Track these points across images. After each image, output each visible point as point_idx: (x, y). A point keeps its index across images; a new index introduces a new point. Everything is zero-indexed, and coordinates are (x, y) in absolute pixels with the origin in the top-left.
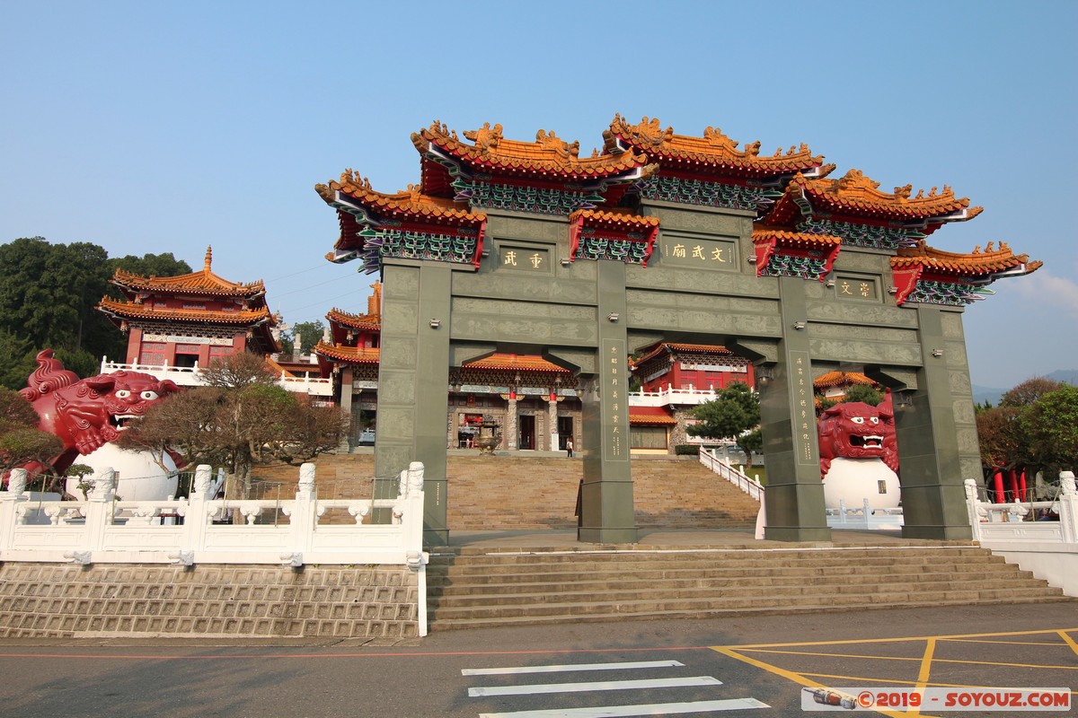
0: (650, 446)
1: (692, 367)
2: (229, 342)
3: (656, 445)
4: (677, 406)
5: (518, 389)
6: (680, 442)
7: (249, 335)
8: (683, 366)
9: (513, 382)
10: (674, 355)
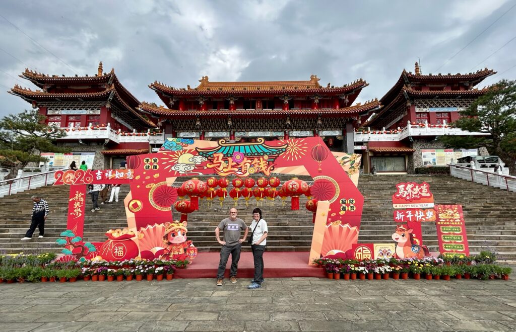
0: (393, 170)
1: (424, 110)
2: (98, 112)
3: (397, 169)
4: (414, 137)
5: (290, 132)
6: (418, 165)
7: (108, 106)
8: (417, 110)
9: (286, 127)
10: (411, 100)
